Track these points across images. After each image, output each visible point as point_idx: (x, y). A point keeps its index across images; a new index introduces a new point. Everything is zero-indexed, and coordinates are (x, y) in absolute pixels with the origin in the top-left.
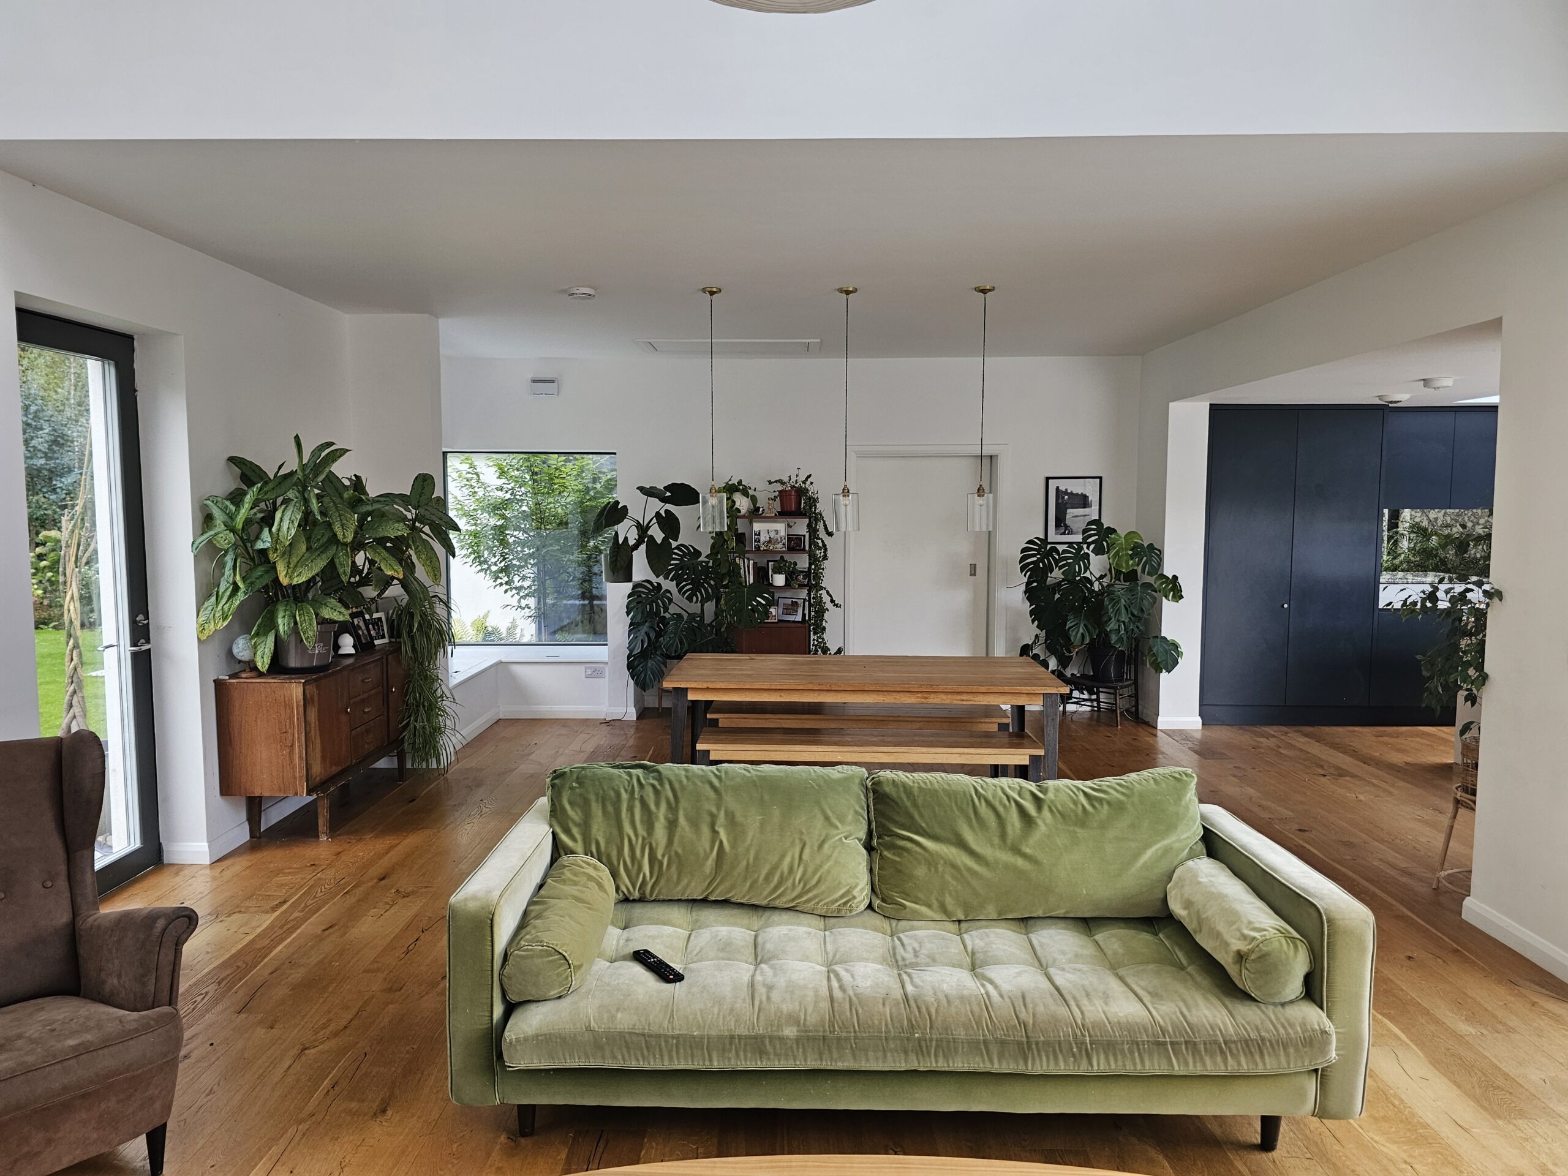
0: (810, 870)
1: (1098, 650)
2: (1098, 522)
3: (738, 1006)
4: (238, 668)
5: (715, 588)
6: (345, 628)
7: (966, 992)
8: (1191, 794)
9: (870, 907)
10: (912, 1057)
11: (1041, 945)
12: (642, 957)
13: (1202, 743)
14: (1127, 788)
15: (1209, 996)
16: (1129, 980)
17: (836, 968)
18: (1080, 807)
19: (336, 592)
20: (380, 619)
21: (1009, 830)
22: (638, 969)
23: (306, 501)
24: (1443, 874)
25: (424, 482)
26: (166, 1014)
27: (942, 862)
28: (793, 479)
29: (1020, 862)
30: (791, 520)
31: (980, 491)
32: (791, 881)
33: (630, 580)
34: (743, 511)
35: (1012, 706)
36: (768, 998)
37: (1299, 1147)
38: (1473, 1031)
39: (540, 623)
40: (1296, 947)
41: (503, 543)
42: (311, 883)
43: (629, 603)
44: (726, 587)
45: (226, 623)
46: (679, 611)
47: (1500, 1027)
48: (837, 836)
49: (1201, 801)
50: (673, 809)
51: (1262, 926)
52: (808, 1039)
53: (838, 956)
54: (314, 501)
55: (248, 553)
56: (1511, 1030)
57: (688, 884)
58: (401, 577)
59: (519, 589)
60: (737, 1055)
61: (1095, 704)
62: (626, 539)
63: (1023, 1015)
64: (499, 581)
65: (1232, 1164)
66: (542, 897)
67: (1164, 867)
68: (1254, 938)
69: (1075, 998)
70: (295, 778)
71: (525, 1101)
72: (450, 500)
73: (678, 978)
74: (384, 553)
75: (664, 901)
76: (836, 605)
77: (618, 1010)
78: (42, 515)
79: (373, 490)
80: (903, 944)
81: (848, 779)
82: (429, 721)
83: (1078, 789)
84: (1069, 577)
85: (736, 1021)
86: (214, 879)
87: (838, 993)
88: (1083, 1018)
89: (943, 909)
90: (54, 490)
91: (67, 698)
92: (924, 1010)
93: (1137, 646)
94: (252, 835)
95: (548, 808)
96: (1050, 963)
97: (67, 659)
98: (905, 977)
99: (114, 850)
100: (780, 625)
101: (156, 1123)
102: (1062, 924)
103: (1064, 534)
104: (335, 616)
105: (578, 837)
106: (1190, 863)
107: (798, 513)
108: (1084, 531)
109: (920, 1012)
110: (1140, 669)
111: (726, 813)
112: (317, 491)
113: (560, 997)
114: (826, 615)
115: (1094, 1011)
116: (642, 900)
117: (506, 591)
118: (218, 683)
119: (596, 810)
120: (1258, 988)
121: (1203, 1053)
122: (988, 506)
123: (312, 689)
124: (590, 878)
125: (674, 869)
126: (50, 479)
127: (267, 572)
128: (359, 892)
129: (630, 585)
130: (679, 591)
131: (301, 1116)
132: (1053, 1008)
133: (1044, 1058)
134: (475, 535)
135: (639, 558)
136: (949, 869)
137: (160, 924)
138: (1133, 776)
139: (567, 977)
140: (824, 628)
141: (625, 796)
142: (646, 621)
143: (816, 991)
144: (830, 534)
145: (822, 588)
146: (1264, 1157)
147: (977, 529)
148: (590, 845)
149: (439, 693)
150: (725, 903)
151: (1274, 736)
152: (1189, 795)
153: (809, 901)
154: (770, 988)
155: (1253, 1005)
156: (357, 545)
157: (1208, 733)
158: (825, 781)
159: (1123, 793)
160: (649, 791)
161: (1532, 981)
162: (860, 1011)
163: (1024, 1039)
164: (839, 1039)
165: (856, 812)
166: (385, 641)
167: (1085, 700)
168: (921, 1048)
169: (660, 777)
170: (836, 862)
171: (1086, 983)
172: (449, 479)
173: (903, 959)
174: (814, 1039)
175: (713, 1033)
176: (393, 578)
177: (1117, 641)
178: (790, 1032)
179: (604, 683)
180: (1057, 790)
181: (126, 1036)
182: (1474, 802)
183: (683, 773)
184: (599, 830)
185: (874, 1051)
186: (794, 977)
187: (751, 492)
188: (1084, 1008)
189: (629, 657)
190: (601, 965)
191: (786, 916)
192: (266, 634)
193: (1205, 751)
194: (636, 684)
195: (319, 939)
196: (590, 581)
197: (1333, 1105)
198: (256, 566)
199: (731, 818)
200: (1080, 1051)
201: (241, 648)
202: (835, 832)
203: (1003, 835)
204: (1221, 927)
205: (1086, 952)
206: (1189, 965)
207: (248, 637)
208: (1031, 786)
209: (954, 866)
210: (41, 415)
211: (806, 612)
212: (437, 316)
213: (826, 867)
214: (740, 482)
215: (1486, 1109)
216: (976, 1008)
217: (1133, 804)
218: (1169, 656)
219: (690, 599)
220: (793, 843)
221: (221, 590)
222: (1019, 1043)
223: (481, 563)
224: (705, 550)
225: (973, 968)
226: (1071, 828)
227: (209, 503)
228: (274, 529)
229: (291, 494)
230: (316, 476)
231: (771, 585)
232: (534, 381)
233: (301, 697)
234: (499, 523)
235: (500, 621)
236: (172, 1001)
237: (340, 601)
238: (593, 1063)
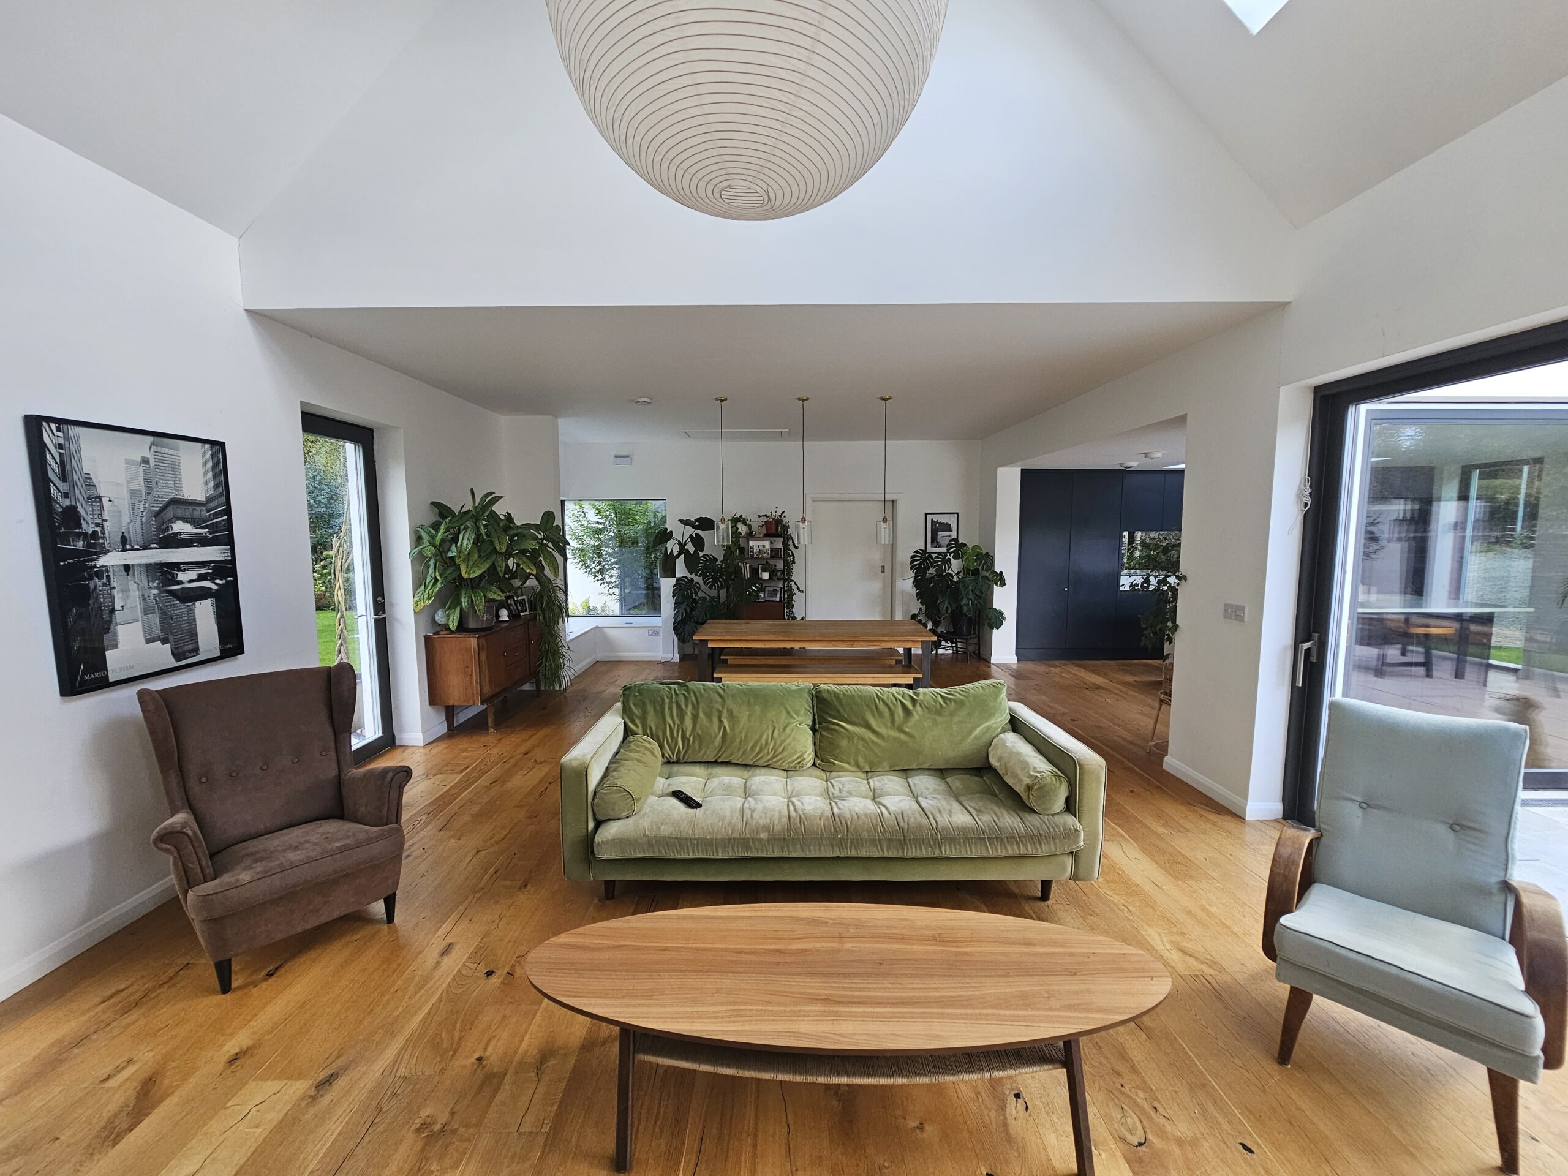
0: (778, 743)
1: (956, 617)
2: (956, 540)
3: (733, 821)
4: (438, 629)
5: (726, 581)
6: (503, 605)
7: (868, 812)
8: (1003, 695)
9: (814, 764)
10: (836, 849)
11: (914, 784)
12: (678, 795)
13: (1017, 671)
14: (966, 692)
15: (1011, 812)
16: (964, 803)
17: (793, 799)
18: (938, 704)
19: (496, 582)
20: (524, 600)
21: (896, 718)
22: (674, 801)
23: (478, 528)
24: (1152, 743)
25: (548, 516)
26: (393, 828)
27: (856, 737)
28: (774, 514)
29: (903, 737)
30: (772, 539)
31: (885, 520)
32: (767, 750)
33: (674, 577)
34: (743, 534)
35: (904, 649)
36: (752, 816)
37: (1063, 898)
38: (1166, 832)
39: (622, 604)
40: (1060, 781)
41: (600, 555)
42: (484, 756)
43: (674, 591)
44: (733, 580)
45: (430, 602)
46: (704, 595)
47: (1182, 829)
48: (794, 723)
49: (1009, 700)
50: (696, 708)
51: (1042, 770)
52: (775, 839)
53: (794, 792)
54: (482, 527)
55: (443, 559)
56: (1188, 830)
57: (705, 752)
58: (535, 573)
59: (609, 583)
60: (733, 850)
61: (955, 649)
62: (672, 551)
63: (902, 824)
64: (597, 578)
65: (1024, 909)
66: (617, 759)
67: (987, 737)
68: (1037, 777)
69: (932, 814)
70: (473, 694)
71: (608, 878)
72: (567, 528)
73: (699, 806)
74: (525, 559)
75: (691, 762)
76: (801, 591)
77: (662, 824)
78: (324, 542)
79: (518, 522)
80: (833, 786)
81: (801, 690)
82: (554, 661)
83: (937, 693)
84: (939, 572)
85: (732, 830)
86: (426, 754)
87: (793, 814)
88: (937, 825)
89: (857, 765)
90: (331, 527)
91: (337, 647)
92: (843, 822)
93: (979, 613)
94: (449, 729)
95: (621, 708)
96: (919, 794)
97: (337, 624)
98: (833, 804)
99: (367, 737)
100: (767, 603)
101: (390, 892)
102: (927, 772)
103: (936, 547)
104: (496, 597)
105: (640, 725)
106: (1002, 735)
107: (778, 535)
108: (948, 545)
109: (841, 823)
110: (981, 628)
111: (728, 711)
112: (484, 522)
113: (628, 817)
114: (794, 597)
115: (943, 820)
116: (678, 762)
117: (601, 584)
118: (427, 638)
119: (650, 709)
120: (1039, 805)
121: (1006, 843)
122: (889, 530)
123: (483, 641)
124: (647, 749)
125: (697, 743)
126: (329, 521)
127: (454, 571)
128: (512, 761)
129: (674, 580)
130: (704, 583)
131: (476, 889)
132: (919, 819)
133: (914, 849)
134: (583, 550)
135: (680, 564)
136: (861, 742)
137: (390, 775)
138: (970, 685)
139: (632, 806)
140: (793, 605)
141: (667, 701)
142: (684, 602)
143: (780, 812)
144: (797, 548)
145: (792, 581)
146: (1043, 904)
147: (883, 542)
148: (647, 729)
149: (560, 644)
150: (728, 763)
151: (1058, 666)
152: (1001, 696)
153: (776, 762)
154: (753, 811)
155: (1036, 816)
156: (509, 554)
157: (1020, 665)
158: (787, 691)
159: (963, 695)
160: (682, 698)
161: (1201, 803)
162: (806, 823)
163: (902, 838)
164: (793, 839)
165: (806, 709)
166: (527, 613)
167: (949, 647)
168: (842, 843)
169: (688, 689)
170: (794, 738)
171: (939, 805)
172: (566, 517)
173: (833, 794)
174: (779, 839)
175: (719, 837)
176: (530, 574)
177: (967, 611)
178: (764, 835)
179: (660, 639)
180: (925, 694)
181: (370, 841)
182: (1170, 701)
183: (702, 687)
184: (652, 720)
185: (814, 846)
186: (767, 805)
187: (748, 522)
188: (937, 819)
189: (674, 624)
190: (653, 799)
191: (764, 770)
192: (455, 608)
193: (1018, 675)
194: (679, 639)
195: (489, 788)
196: (652, 578)
197: (1082, 872)
198: (448, 567)
199: (730, 712)
200: (935, 844)
201: (440, 617)
202: (793, 721)
203: (893, 721)
204: (1018, 771)
205: (940, 788)
206: (1000, 794)
207: (444, 610)
208: (910, 692)
209: (863, 739)
210: (323, 482)
211: (782, 595)
212: (556, 416)
213: (788, 741)
214: (741, 516)
215: (1171, 875)
216: (874, 821)
217: (969, 701)
218: (997, 620)
219: (711, 588)
220: (768, 727)
221: (428, 581)
222: (899, 840)
223: (586, 567)
224: (720, 558)
225: (874, 798)
226: (934, 716)
227: (419, 529)
228: (458, 545)
229: (468, 524)
230: (484, 513)
231: (761, 579)
232: (616, 456)
233: (476, 646)
234: (596, 544)
235: (597, 603)
236: (398, 820)
237: (499, 588)
238: (648, 855)
